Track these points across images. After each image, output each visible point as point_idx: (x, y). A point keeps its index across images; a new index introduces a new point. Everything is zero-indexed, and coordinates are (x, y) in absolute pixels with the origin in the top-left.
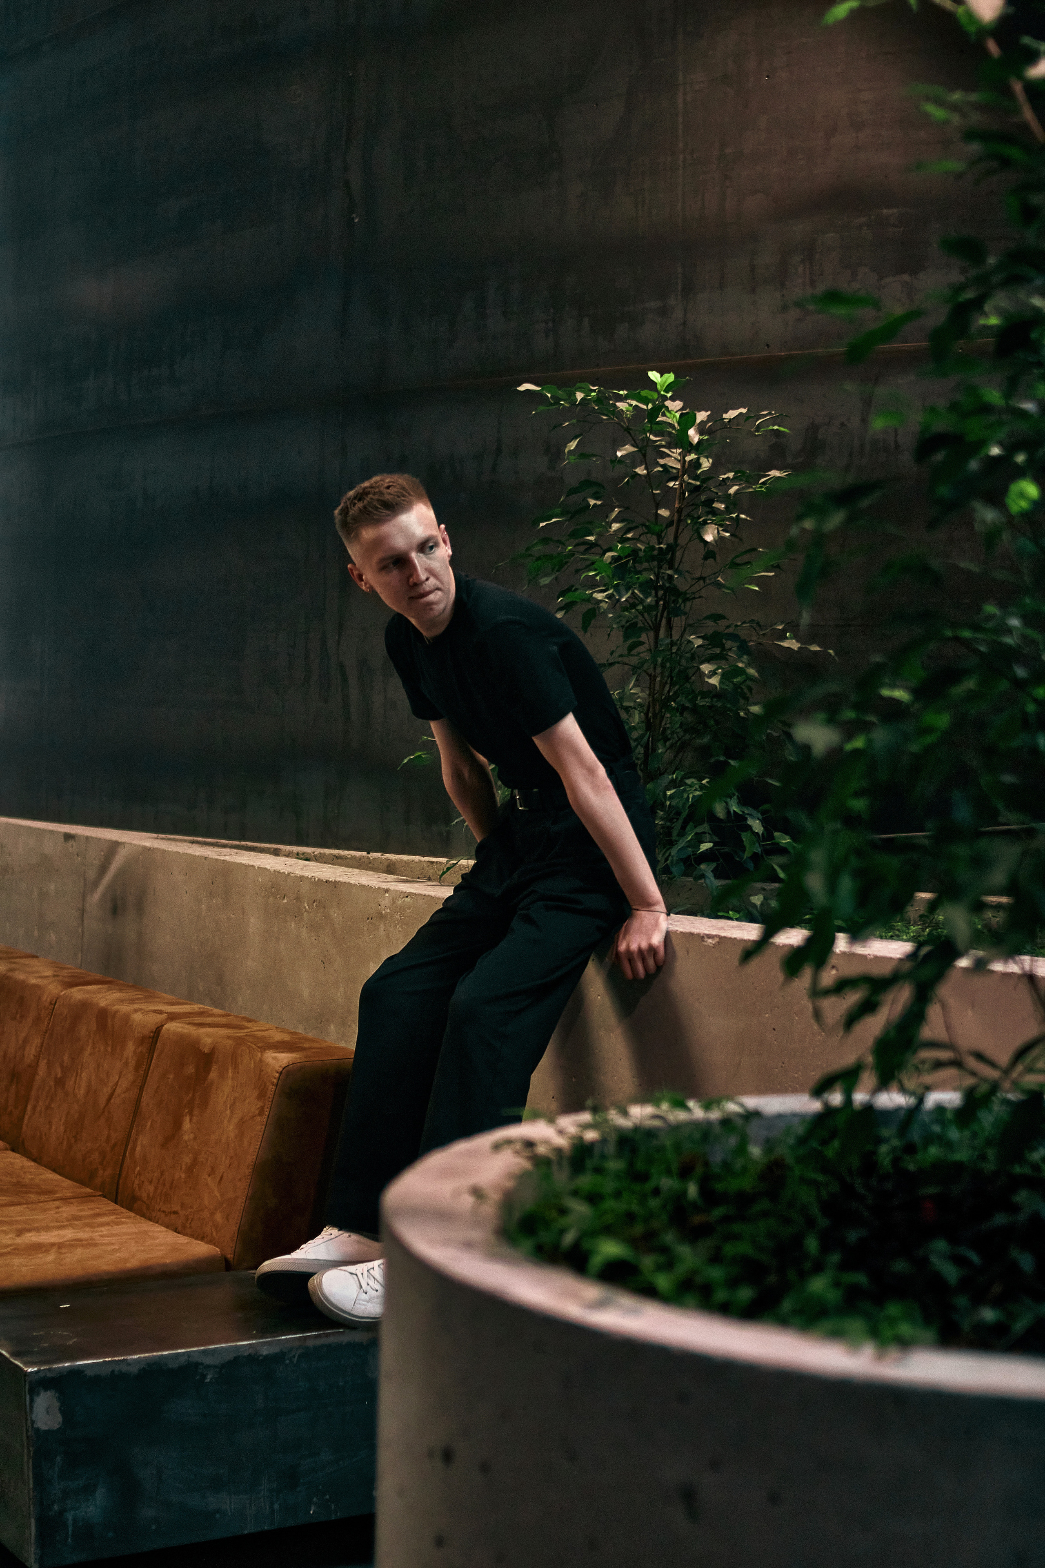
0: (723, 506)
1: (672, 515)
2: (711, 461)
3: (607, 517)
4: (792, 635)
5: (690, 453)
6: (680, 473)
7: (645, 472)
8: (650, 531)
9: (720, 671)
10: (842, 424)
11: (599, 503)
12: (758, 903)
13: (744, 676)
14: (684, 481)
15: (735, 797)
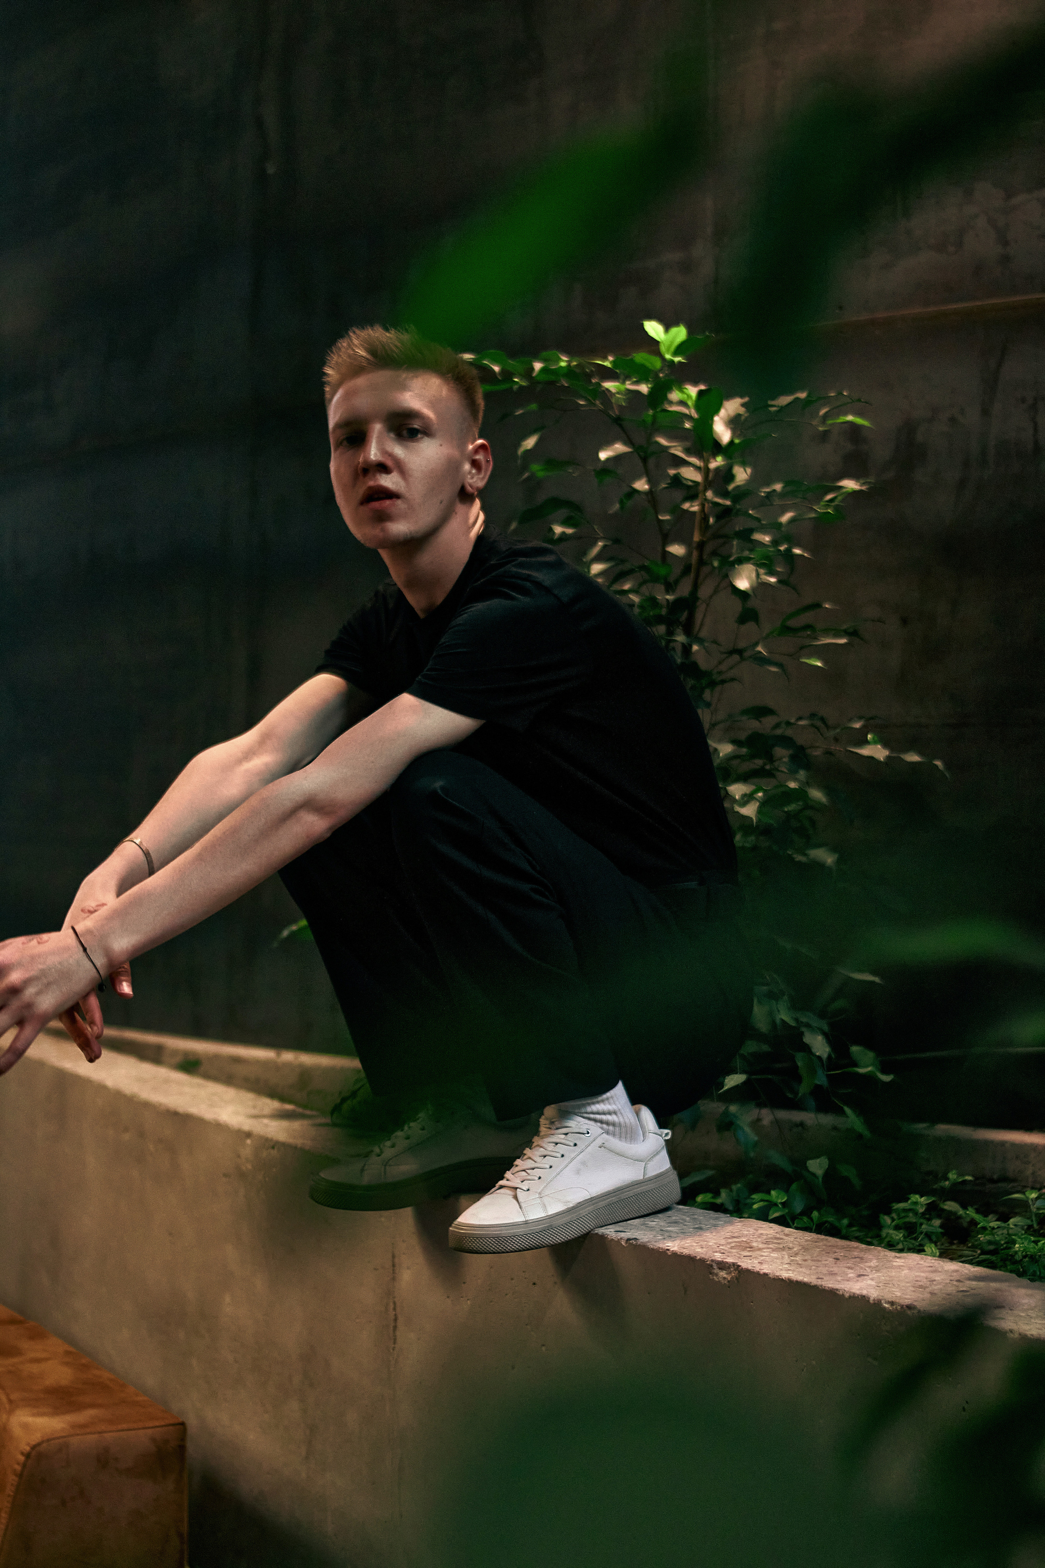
0: (767, 539)
1: (689, 554)
2: (749, 470)
3: (585, 553)
4: (876, 738)
5: (714, 456)
6: (701, 488)
7: (647, 487)
8: (655, 579)
9: (760, 794)
10: (953, 420)
11: (570, 531)
12: (820, 1172)
13: (800, 803)
14: (706, 499)
15: (786, 998)
